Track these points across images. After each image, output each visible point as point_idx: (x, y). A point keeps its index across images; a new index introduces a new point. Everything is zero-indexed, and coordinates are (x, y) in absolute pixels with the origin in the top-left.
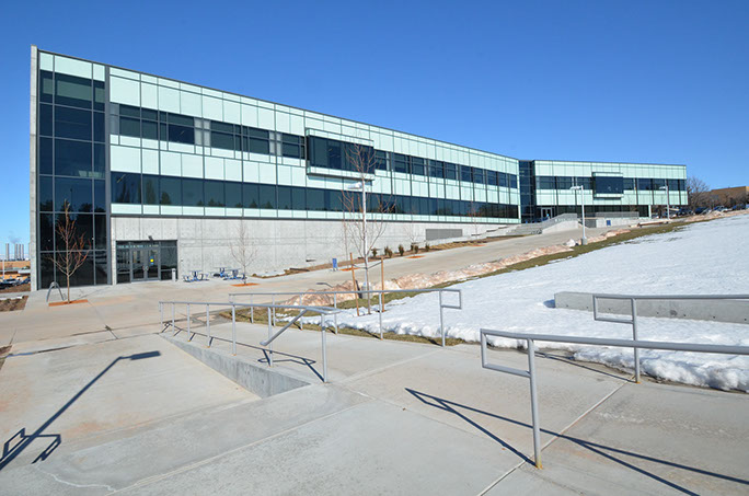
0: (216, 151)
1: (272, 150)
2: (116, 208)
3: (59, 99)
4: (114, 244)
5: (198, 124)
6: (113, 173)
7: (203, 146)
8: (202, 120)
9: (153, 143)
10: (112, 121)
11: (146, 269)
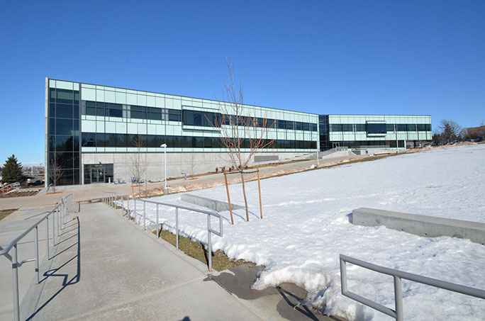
0: (133, 120)
1: (163, 118)
2: (84, 149)
3: (58, 100)
4: (83, 166)
5: (124, 107)
6: (83, 133)
7: (127, 118)
8: (127, 105)
9: (102, 118)
10: (82, 108)
11: (98, 177)
